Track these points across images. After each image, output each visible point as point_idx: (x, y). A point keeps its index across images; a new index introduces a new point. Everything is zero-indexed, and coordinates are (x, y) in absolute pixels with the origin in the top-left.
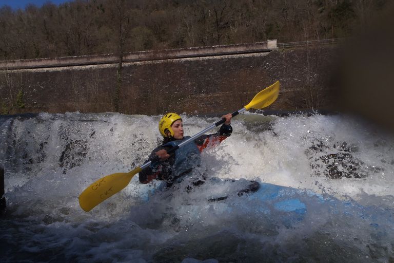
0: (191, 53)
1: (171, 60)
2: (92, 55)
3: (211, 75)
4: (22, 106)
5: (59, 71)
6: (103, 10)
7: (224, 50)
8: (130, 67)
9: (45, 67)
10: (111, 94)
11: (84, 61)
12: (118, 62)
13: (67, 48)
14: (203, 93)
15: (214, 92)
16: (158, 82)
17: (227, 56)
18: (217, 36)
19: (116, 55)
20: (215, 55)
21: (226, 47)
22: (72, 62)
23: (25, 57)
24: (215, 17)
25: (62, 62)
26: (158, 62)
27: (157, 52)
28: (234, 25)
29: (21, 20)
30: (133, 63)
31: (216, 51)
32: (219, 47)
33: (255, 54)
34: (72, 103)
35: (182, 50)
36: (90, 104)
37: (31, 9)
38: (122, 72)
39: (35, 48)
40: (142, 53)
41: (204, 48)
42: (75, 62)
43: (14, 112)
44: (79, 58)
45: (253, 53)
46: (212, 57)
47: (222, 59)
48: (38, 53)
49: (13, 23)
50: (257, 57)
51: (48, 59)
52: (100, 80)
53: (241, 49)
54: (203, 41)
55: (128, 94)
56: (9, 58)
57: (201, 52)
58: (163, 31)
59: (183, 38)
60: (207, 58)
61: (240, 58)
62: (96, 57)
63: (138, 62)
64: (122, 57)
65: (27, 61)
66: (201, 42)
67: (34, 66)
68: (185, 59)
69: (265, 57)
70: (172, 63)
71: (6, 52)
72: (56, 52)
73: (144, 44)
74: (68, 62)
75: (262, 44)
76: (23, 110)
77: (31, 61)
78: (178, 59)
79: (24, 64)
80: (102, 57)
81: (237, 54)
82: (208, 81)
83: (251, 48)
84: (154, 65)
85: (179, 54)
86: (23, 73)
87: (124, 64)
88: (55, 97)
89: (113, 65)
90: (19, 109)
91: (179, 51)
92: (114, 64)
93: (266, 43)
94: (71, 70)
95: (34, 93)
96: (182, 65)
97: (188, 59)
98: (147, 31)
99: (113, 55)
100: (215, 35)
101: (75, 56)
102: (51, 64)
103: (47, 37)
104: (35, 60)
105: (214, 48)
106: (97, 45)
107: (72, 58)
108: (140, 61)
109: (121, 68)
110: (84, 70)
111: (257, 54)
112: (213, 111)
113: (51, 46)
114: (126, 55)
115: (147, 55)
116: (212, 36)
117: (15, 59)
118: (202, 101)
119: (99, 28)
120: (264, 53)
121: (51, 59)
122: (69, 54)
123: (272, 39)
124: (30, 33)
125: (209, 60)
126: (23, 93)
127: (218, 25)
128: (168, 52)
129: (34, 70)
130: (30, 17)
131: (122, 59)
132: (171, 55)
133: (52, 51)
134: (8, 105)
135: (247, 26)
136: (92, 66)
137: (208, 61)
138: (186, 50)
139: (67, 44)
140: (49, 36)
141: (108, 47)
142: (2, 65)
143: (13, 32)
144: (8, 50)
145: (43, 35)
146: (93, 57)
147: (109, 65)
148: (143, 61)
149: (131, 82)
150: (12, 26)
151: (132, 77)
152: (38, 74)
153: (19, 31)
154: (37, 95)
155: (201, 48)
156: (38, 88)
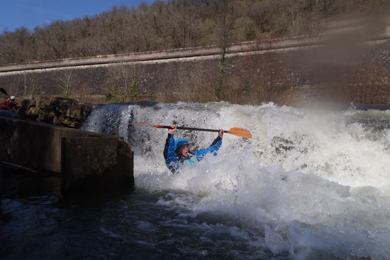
0: (296, 43)
1: (274, 50)
2: (197, 47)
4: (135, 94)
5: (167, 63)
6: (208, 4)
8: (233, 58)
9: (155, 59)
10: (213, 84)
11: (189, 53)
12: (222, 54)
13: (173, 41)
14: (307, 84)
15: (320, 83)
16: (260, 72)
19: (219, 46)
20: (322, 44)
22: (178, 54)
23: (137, 50)
24: (323, 3)
25: (170, 55)
26: (260, 52)
27: (259, 43)
28: (344, 11)
29: (135, 17)
30: (235, 54)
31: (323, 40)
33: (370, 42)
34: (177, 93)
35: (286, 39)
36: (193, 94)
37: (144, 7)
38: (225, 63)
39: (147, 42)
40: (244, 44)
41: (310, 37)
42: (181, 54)
43: (128, 100)
44: (185, 50)
46: (318, 46)
48: (148, 46)
49: (129, 20)
51: (157, 52)
52: (203, 71)
54: (308, 29)
55: (230, 84)
56: (125, 52)
57: (306, 41)
58: (266, 21)
59: (287, 27)
60: (312, 47)
62: (201, 49)
63: (240, 53)
64: (224, 49)
65: (139, 54)
66: (307, 31)
67: (147, 58)
68: (289, 49)
69: (381, 45)
70: (275, 54)
71: (122, 46)
72: (164, 45)
73: (247, 35)
74: (174, 54)
76: (135, 98)
77: (142, 54)
78: (282, 49)
80: (206, 48)
84: (256, 55)
85: (282, 44)
86: (136, 65)
87: (227, 55)
88: (163, 87)
89: (216, 56)
90: (132, 97)
91: (283, 41)
92: (218, 56)
94: (177, 61)
95: (144, 83)
96: (285, 55)
97: (292, 49)
98: (249, 21)
99: (216, 47)
101: (181, 49)
102: (160, 56)
104: (146, 53)
105: (320, 37)
106: (201, 37)
107: (178, 51)
108: (243, 52)
109: (224, 59)
110: (189, 62)
111: (372, 42)
113: (160, 40)
114: (229, 46)
115: (249, 46)
117: (129, 52)
118: (305, 92)
119: (203, 21)
120: (381, 41)
121: (160, 52)
122: (176, 47)
124: (142, 29)
125: (315, 49)
126: (135, 83)
127: (326, 12)
128: (270, 42)
129: (145, 62)
130: (143, 14)
132: (274, 45)
133: (161, 44)
134: (123, 94)
136: (196, 57)
138: (290, 39)
139: (173, 37)
140: (158, 31)
141: (211, 39)
142: (119, 58)
143: (128, 28)
144: (124, 44)
145: (153, 30)
146: (197, 49)
147: (212, 56)
148: (245, 51)
149: (233, 72)
150: (127, 23)
151: (234, 68)
152: (148, 65)
153: (133, 27)
154: (147, 85)
155: (306, 37)
156: (148, 79)
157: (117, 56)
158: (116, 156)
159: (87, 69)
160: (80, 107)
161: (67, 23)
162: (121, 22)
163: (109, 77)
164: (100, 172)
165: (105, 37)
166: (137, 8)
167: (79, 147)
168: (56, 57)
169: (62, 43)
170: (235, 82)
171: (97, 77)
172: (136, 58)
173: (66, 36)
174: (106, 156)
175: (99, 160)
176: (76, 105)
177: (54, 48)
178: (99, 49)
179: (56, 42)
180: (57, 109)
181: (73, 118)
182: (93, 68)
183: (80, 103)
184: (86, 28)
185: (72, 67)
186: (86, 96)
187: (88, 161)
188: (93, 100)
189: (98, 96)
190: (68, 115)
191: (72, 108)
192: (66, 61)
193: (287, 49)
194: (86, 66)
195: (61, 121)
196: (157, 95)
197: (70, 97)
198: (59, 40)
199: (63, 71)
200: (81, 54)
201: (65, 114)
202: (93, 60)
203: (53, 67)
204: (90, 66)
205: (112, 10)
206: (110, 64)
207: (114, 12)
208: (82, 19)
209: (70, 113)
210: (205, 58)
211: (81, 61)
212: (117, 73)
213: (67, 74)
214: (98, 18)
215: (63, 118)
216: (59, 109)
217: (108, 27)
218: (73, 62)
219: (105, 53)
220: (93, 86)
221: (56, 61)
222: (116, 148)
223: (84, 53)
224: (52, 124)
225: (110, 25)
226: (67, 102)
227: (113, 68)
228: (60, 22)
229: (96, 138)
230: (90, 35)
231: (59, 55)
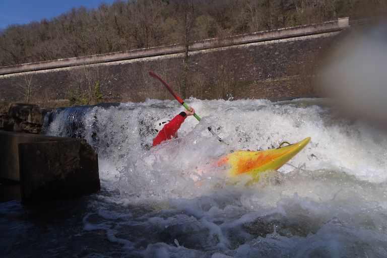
0: (256, 38)
1: (236, 46)
2: (160, 47)
3: (277, 59)
4: (99, 96)
5: (130, 63)
6: (168, 3)
7: (291, 33)
8: (196, 55)
9: (118, 60)
10: (178, 82)
11: (153, 52)
12: (185, 52)
13: (136, 42)
14: (269, 77)
15: (281, 76)
16: (224, 69)
17: (293, 38)
18: (282, 18)
19: (181, 45)
20: (281, 38)
21: (292, 29)
22: (141, 54)
23: (100, 52)
25: (133, 55)
26: (223, 49)
27: (221, 39)
28: (300, 6)
29: (95, 18)
30: (198, 52)
31: (282, 34)
32: (285, 30)
33: (324, 34)
34: (143, 93)
35: (246, 35)
36: (159, 92)
37: (103, 7)
38: (189, 61)
39: (108, 43)
40: (206, 41)
41: (269, 32)
42: (144, 54)
44: (148, 50)
45: (322, 33)
46: (278, 41)
47: (289, 42)
48: (111, 47)
49: (89, 22)
50: (326, 38)
51: (120, 53)
52: (167, 69)
53: (309, 30)
54: (267, 25)
55: (195, 82)
56: (87, 54)
57: (266, 37)
58: (226, 18)
59: (247, 23)
60: (272, 42)
61: (308, 40)
62: (164, 48)
63: (203, 51)
64: (187, 46)
65: (101, 56)
66: (266, 26)
67: (109, 59)
68: (250, 44)
69: (335, 36)
70: (237, 50)
71: (83, 49)
72: (127, 45)
73: (208, 32)
74: (137, 54)
75: (332, 23)
76: (100, 101)
77: (105, 55)
78: (243, 45)
79: (100, 59)
80: (169, 47)
81: (304, 35)
82: (274, 65)
83: (320, 28)
84: (218, 52)
85: (244, 40)
86: (99, 67)
87: (190, 53)
88: (128, 87)
89: (179, 55)
90: (97, 99)
91: (244, 37)
92: (181, 54)
93: (337, 22)
94: (141, 61)
95: (109, 85)
96: (247, 51)
97: (252, 44)
98: (210, 19)
99: (178, 45)
100: (281, 18)
101: (144, 49)
102: (123, 57)
103: (118, 32)
104: (108, 55)
105: (279, 31)
106: (164, 37)
107: (141, 50)
108: (206, 49)
109: (187, 57)
110: (153, 61)
111: (327, 34)
112: (280, 95)
113: (122, 41)
114: (192, 44)
115: (212, 43)
116: (277, 19)
117: (92, 54)
118: (268, 86)
119: (164, 20)
120: (335, 33)
121: (123, 52)
122: (139, 47)
123: (342, 17)
124: (103, 30)
125: (275, 43)
126: (100, 85)
127: (283, 7)
128: (232, 39)
129: (109, 63)
130: (103, 15)
131: (188, 48)
132: (235, 41)
133: (123, 45)
134: (88, 97)
135: (315, 6)
136: (159, 57)
137: (274, 45)
138: (251, 35)
139: (136, 37)
140: (120, 31)
141: (173, 38)
142: (81, 61)
143: (88, 30)
144: (85, 46)
145: (114, 30)
146: (160, 48)
147: (176, 55)
148: (208, 48)
149: (197, 70)
150: (87, 24)
151: (197, 65)
152: (112, 66)
153: (94, 29)
154: (112, 86)
155: (266, 32)
156: (112, 80)
157: (79, 58)
158: (79, 159)
159: (48, 73)
160: (41, 112)
161: (24, 26)
162: (81, 24)
163: (71, 80)
164: (63, 177)
165: (65, 39)
166: (96, 8)
167: (38, 152)
168: (14, 62)
169: (19, 48)
170: (199, 80)
171: (59, 81)
172: (99, 60)
173: (24, 40)
174: (69, 160)
175: (61, 164)
176: (37, 110)
177: (11, 53)
178: (59, 52)
179: (14, 47)
180: (17, 115)
181: (35, 124)
182: (54, 72)
183: (41, 108)
184: (44, 31)
185: (32, 72)
186: (48, 101)
187: (49, 166)
188: (56, 104)
189: (61, 100)
190: (29, 121)
191: (33, 114)
192: (25, 66)
193: (248, 45)
194: (47, 71)
195: (22, 127)
196: (123, 96)
197: (32, 103)
198: (17, 45)
199: (23, 77)
200: (41, 58)
201: (25, 120)
202: (54, 64)
203: (11, 73)
204: (51, 70)
205: (71, 12)
206: (73, 67)
207: (74, 13)
208: (40, 22)
209: (32, 119)
210: (169, 56)
211: (41, 66)
212: (80, 76)
213: (27, 80)
214: (56, 20)
215: (24, 125)
216: (19, 116)
217: (68, 29)
218: (32, 67)
219: (66, 56)
220: (55, 90)
221: (14, 67)
222: (78, 151)
223: (44, 57)
224: (13, 131)
225: (70, 27)
226: (28, 108)
227: (75, 71)
228: (16, 26)
229: (56, 142)
230: (49, 38)
231: (17, 60)
